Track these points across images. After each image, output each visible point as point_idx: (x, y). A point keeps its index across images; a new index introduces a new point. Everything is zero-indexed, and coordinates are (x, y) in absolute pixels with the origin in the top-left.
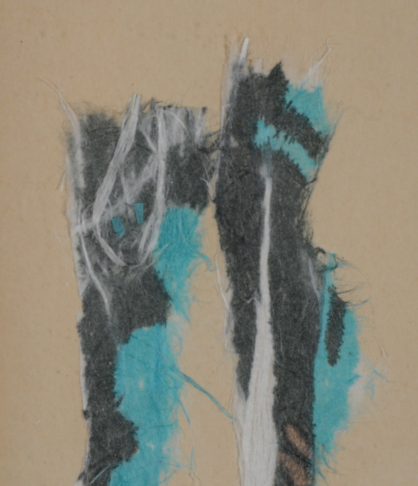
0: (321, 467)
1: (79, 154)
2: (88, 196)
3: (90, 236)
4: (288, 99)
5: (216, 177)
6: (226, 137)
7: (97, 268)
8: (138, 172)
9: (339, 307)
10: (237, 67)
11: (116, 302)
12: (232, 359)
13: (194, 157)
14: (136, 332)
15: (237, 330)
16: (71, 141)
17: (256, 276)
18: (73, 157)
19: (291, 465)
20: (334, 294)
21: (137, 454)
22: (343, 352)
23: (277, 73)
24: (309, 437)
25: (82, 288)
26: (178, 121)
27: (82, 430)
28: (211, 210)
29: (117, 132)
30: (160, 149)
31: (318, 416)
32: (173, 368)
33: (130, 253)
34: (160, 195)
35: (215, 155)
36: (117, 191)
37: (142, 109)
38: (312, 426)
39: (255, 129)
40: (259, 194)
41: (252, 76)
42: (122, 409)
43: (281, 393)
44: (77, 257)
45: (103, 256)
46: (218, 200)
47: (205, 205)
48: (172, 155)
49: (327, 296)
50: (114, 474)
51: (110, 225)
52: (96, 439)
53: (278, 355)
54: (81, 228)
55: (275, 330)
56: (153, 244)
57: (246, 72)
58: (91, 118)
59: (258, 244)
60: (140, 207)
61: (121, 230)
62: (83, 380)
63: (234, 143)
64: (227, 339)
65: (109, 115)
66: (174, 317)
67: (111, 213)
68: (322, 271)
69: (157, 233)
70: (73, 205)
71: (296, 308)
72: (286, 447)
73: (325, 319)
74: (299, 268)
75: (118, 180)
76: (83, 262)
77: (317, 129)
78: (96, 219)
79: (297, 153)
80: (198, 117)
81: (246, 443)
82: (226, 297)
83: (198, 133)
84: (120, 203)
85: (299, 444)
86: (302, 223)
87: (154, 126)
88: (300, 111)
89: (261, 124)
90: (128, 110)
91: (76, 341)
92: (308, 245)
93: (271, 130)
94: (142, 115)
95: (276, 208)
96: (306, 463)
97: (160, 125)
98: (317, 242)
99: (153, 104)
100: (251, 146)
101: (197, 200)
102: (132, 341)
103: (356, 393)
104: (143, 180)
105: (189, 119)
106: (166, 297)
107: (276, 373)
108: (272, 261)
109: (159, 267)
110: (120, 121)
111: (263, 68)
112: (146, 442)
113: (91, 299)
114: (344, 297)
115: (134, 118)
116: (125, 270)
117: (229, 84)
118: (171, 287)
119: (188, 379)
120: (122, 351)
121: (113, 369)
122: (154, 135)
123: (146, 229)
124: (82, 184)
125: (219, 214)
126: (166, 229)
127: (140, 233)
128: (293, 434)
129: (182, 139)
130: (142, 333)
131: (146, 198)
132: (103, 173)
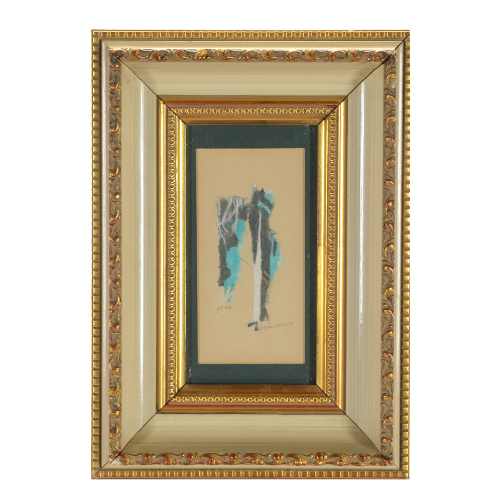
0: (272, 280)
1: (219, 207)
2: (221, 217)
3: (221, 226)
4: (265, 196)
5: (249, 213)
6: (251, 204)
7: (223, 233)
8: (232, 211)
9: (276, 243)
10: (254, 189)
11: (227, 241)
12: (252, 254)
13: (244, 209)
14: (231, 248)
15: (253, 248)
16: (217, 205)
17: (257, 236)
18: (218, 208)
19: (265, 279)
20: (275, 240)
21: (231, 277)
22: (276, 254)
23: (262, 191)
24: (269, 273)
25: (219, 238)
26: (241, 201)
27: (218, 271)
28: (248, 221)
29: (227, 203)
30: (237, 207)
31: (271, 268)
32: (239, 257)
33: (230, 230)
34: (237, 217)
35: (249, 208)
36: (227, 216)
37: (233, 198)
38: (269, 271)
39: (258, 203)
40: (258, 217)
41: (257, 191)
42: (227, 266)
43: (263, 263)
44: (218, 231)
45: (224, 230)
46: (249, 218)
47: (246, 219)
48: (240, 209)
49: (273, 241)
50: (225, 281)
51: (226, 224)
52: (222, 273)
53: (262, 254)
54: (220, 224)
55: (262, 248)
56: (235, 228)
57: (256, 190)
58: (222, 200)
59: (258, 229)
60: (232, 220)
61: (228, 225)
62: (219, 259)
63: (253, 206)
64: (251, 250)
65: (226, 199)
66: (239, 245)
67: (226, 221)
68: (272, 235)
69: (236, 226)
70: (218, 219)
71: (266, 243)
72: (264, 275)
73: (272, 246)
74: (267, 234)
75: (228, 214)
76: (219, 232)
77: (271, 203)
78: (223, 222)
79: (267, 208)
80: (245, 200)
81: (255, 274)
82: (251, 240)
83: (245, 203)
84: (228, 219)
85: (267, 274)
86: (268, 224)
87: (236, 202)
88: (267, 199)
89: (259, 202)
90: (230, 198)
91: (217, 250)
92: (269, 229)
93: (261, 203)
94: (233, 199)
95: (262, 220)
96: (268, 279)
97: (237, 201)
98: (271, 228)
99: (235, 197)
100: (257, 207)
101: (245, 218)
102: (230, 250)
103: (279, 263)
104: (233, 213)
105: (243, 200)
106: (238, 240)
107: (262, 258)
108: (261, 232)
109: (236, 233)
110: (228, 201)
111: (259, 189)
112: (233, 274)
113: (221, 241)
114: (277, 241)
115: (231, 200)
116: (229, 234)
117: (252, 193)
118: (239, 238)
119: (242, 259)
120: (228, 253)
121: (225, 257)
122: (236, 204)
123: (233, 225)
124: (220, 214)
125: (249, 222)
126: (238, 225)
127: (232, 226)
128: (265, 272)
129: (242, 204)
130: (232, 249)
131: (234, 218)
132: (224, 212)
